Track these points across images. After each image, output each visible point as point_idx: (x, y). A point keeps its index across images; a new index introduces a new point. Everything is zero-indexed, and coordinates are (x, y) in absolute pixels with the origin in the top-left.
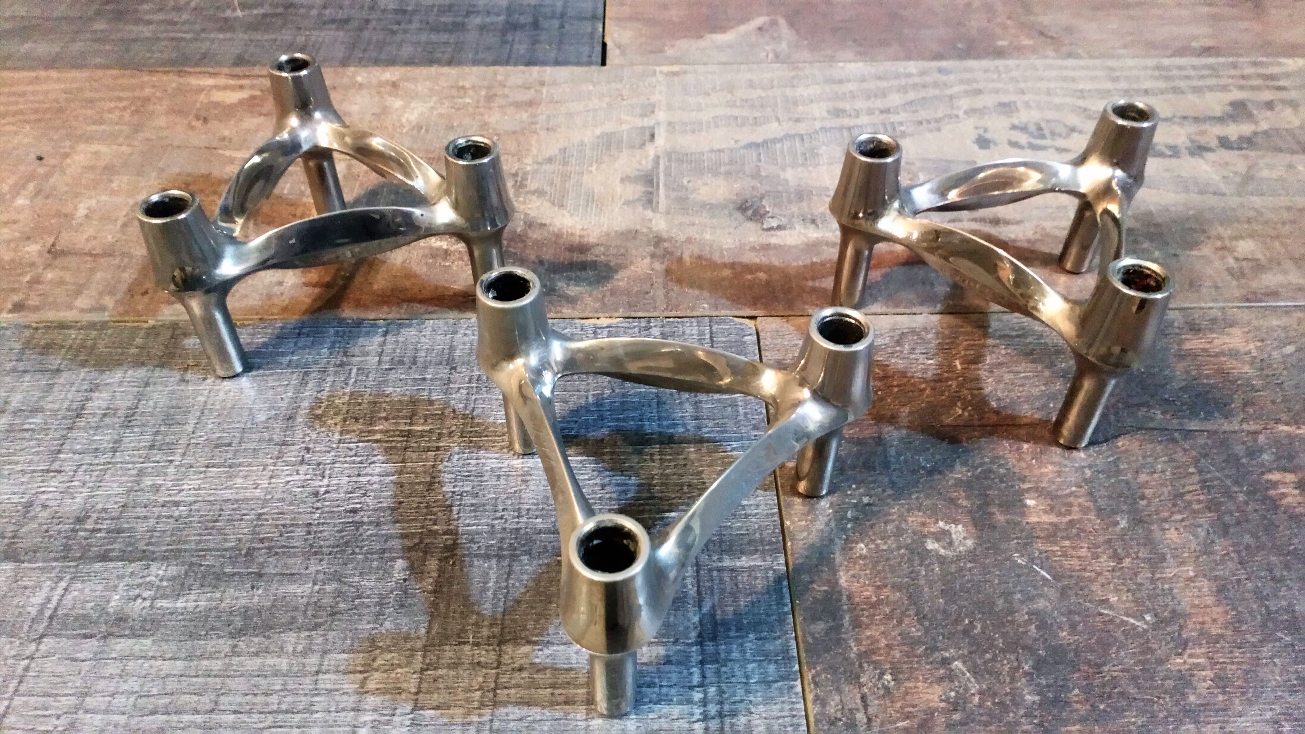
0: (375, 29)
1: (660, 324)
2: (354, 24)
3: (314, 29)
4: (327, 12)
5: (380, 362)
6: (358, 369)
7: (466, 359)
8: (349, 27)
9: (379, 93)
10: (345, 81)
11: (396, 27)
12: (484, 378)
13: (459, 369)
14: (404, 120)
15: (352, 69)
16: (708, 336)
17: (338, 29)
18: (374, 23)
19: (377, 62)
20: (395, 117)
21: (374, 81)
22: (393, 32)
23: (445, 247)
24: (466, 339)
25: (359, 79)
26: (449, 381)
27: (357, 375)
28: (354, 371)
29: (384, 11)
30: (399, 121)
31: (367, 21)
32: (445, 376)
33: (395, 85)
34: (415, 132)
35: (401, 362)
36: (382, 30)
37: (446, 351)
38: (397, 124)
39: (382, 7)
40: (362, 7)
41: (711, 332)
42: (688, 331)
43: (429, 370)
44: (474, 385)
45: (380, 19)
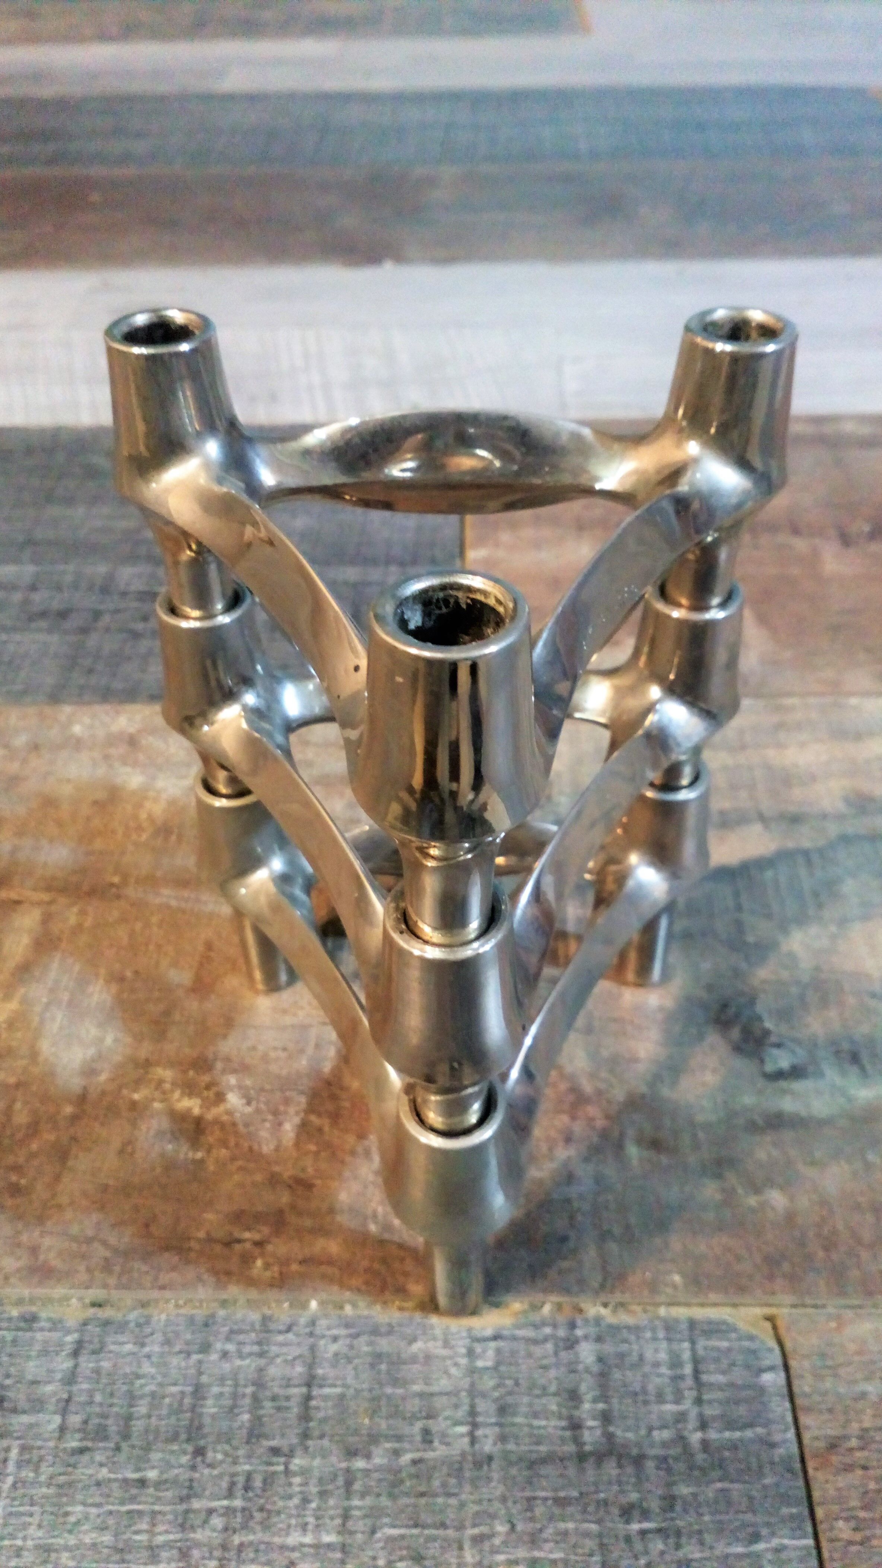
0: (107, 630)
1: (592, 1330)
2: (75, 621)
3: (14, 629)
4: (37, 597)
5: (62, 1429)
6: (24, 1449)
7: (224, 1425)
8: (68, 625)
9: (106, 757)
10: (54, 733)
11: (140, 626)
12: (258, 1483)
13: (210, 1455)
14: (143, 816)
15: (67, 709)
16: (688, 1370)
17: (50, 631)
18: (106, 619)
19: (107, 695)
20: (129, 807)
21: (101, 733)
22: (136, 636)
23: (196, 1111)
24: (227, 1366)
25: (77, 729)
26: (190, 1491)
27: (20, 1465)
28: (14, 1454)
29: (124, 594)
30: (135, 817)
31: (97, 615)
32: (184, 1475)
33: (132, 741)
34: (159, 842)
35: (101, 1434)
36: (120, 630)
37: (187, 1401)
38: (132, 824)
39: (122, 587)
40: (91, 588)
41: (696, 1361)
42: (649, 1355)
43: (155, 1456)
44: (238, 1503)
45: (117, 611)
